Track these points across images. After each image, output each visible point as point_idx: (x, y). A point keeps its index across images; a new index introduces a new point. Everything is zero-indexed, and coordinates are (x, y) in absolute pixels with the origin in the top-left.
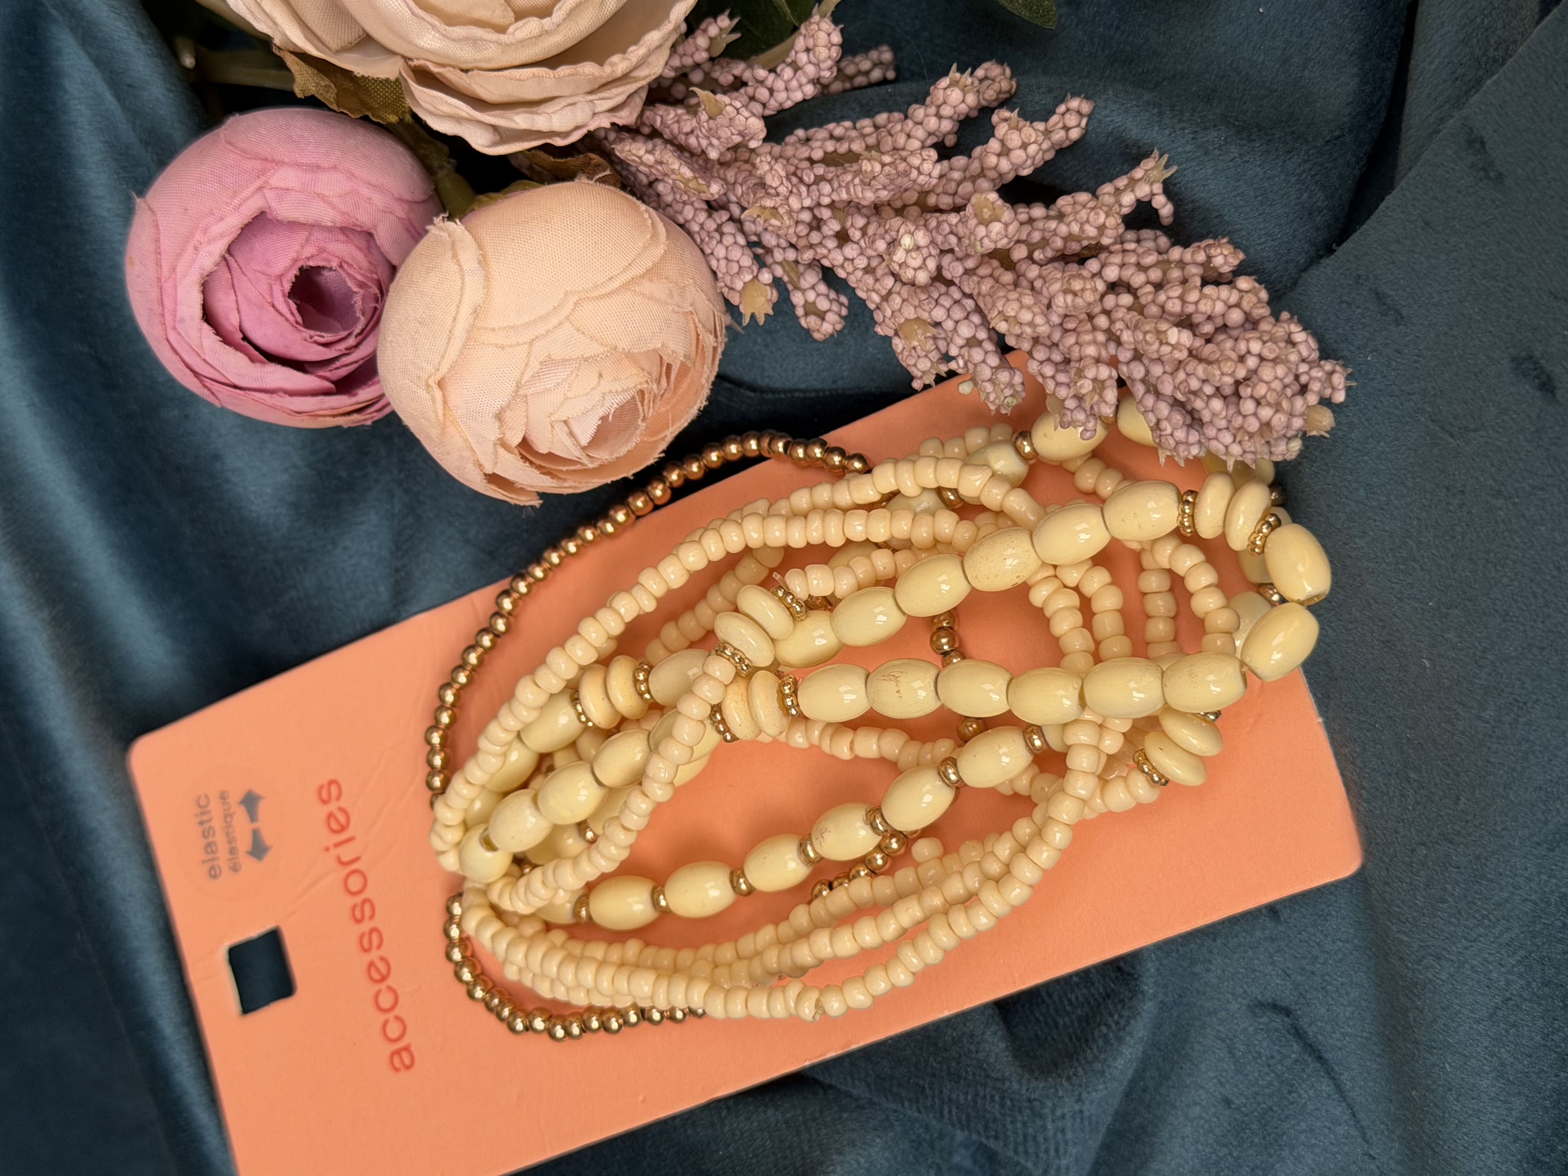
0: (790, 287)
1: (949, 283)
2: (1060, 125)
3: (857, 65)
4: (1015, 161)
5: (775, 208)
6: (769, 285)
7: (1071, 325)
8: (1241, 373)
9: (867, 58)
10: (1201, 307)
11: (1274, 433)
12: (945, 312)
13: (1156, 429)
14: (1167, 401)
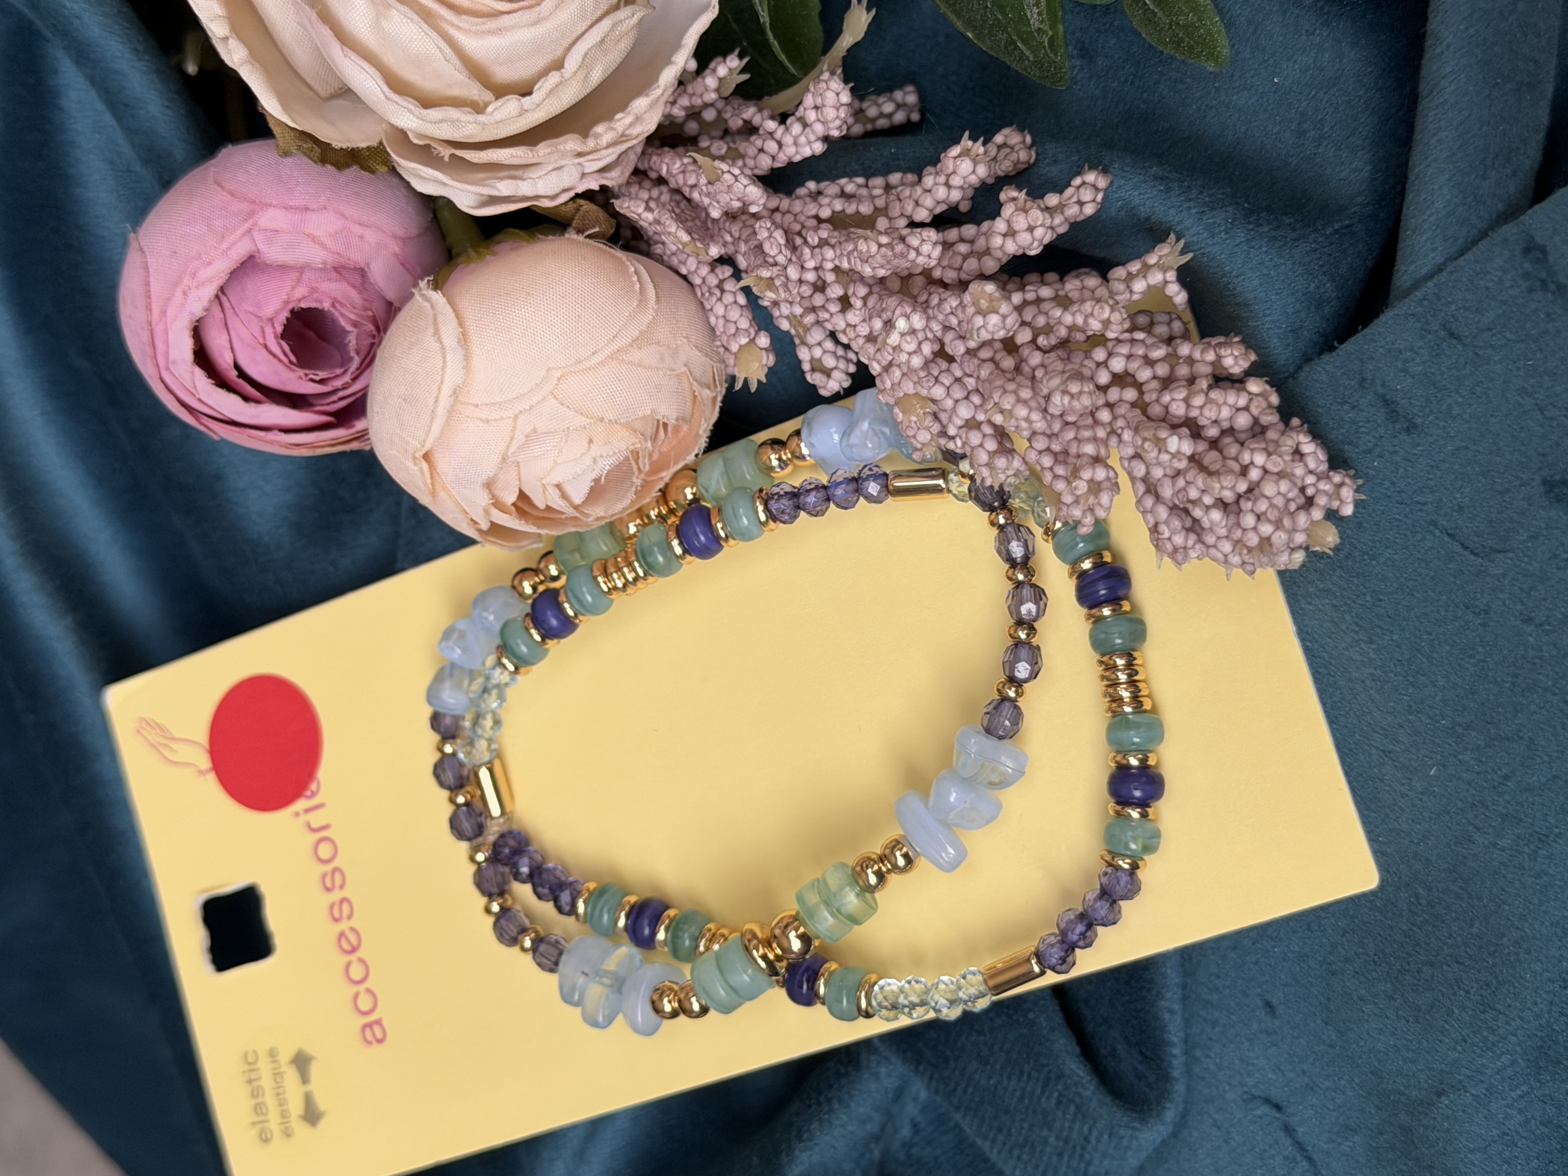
0: (797, 341)
1: (951, 359)
2: (1075, 199)
3: (879, 106)
4: (1020, 243)
5: (771, 279)
6: (767, 350)
7: (1071, 419)
8: (1242, 487)
9: (891, 99)
10: (1207, 412)
11: (1275, 548)
12: (944, 391)
13: (1154, 532)
14: (1165, 504)
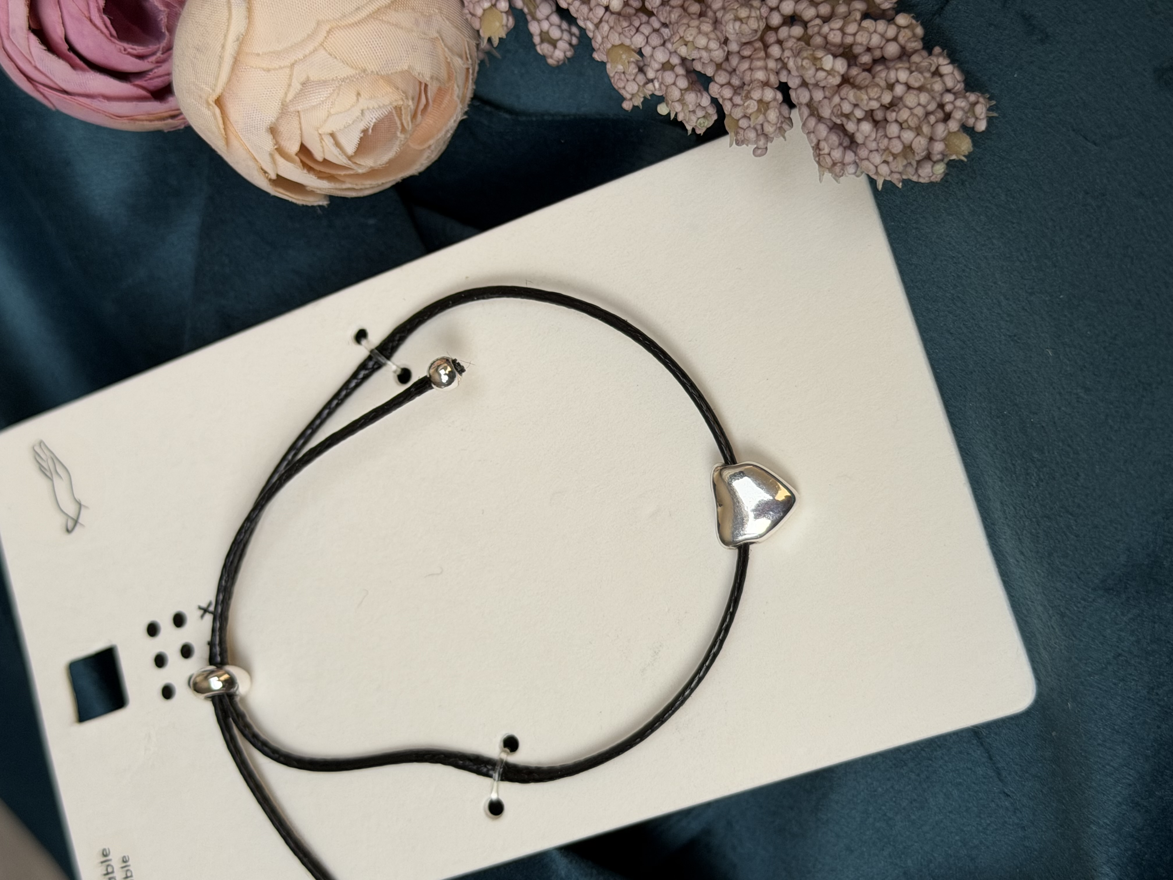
0: (529, 18)
1: (650, 14)
6: (506, 12)
7: (746, 52)
8: (887, 98)
10: (860, 39)
11: (916, 155)
12: (644, 39)
13: (816, 149)
14: (826, 124)
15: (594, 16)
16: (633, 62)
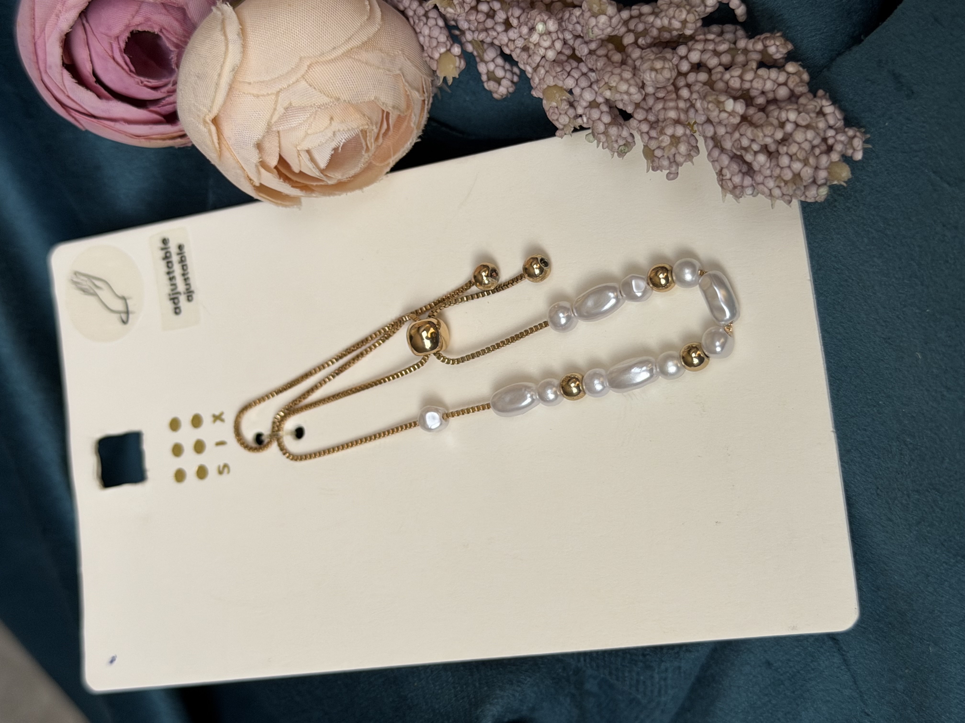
0: (478, 59)
1: (579, 60)
5: (452, 1)
6: (458, 56)
7: (661, 95)
8: (779, 135)
10: (756, 84)
11: (804, 181)
12: (574, 82)
13: (720, 175)
14: (727, 154)
15: (533, 62)
16: (565, 100)
